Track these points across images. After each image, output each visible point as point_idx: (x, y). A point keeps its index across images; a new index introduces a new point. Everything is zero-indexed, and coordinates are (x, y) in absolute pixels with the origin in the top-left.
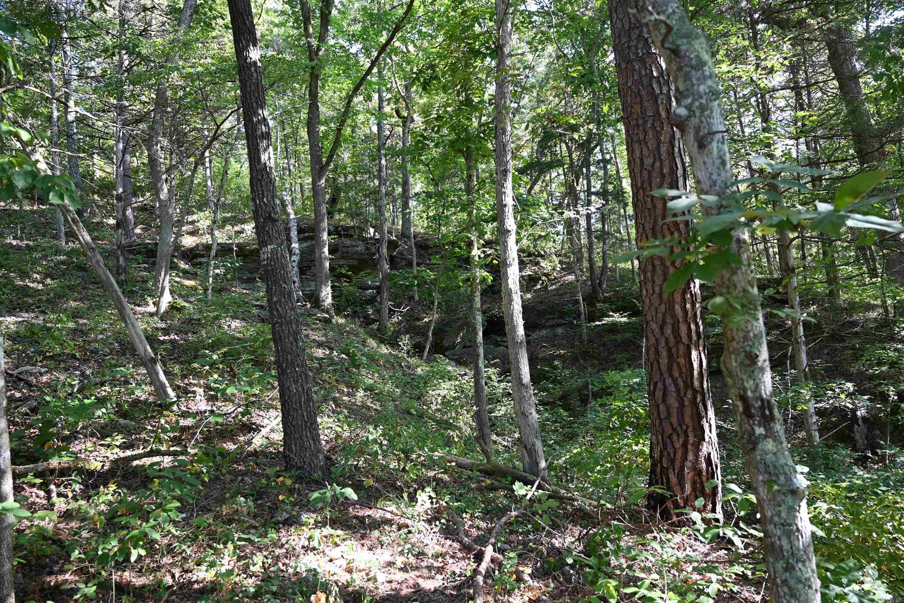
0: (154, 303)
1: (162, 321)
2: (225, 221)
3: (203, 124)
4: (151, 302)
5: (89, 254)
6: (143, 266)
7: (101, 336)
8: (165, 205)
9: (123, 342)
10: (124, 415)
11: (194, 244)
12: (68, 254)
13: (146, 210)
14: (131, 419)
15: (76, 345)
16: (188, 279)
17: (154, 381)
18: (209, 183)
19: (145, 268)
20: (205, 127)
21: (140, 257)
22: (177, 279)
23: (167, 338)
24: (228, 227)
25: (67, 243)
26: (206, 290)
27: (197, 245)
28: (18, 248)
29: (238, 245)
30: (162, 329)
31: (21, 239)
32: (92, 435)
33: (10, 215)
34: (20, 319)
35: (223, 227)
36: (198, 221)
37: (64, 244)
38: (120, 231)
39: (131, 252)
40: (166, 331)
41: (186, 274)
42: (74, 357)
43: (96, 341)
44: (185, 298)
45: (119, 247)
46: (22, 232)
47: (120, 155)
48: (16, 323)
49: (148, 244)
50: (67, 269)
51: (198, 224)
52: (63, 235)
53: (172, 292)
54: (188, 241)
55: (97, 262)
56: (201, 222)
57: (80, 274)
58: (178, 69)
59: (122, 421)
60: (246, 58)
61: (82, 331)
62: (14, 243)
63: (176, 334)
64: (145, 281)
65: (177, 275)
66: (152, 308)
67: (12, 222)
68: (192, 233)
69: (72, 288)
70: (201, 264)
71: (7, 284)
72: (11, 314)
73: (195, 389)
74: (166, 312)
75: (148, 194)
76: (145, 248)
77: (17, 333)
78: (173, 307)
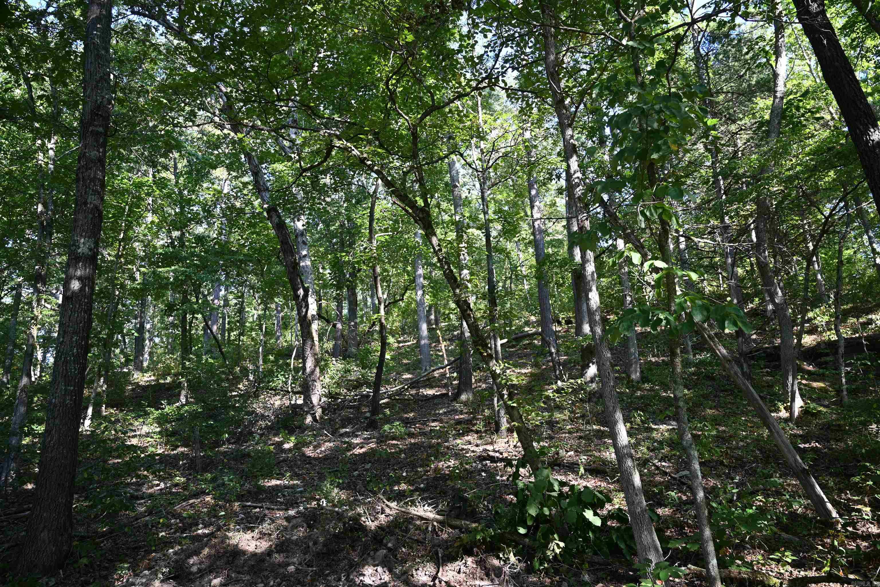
0: (785, 408)
1: (798, 427)
2: (846, 314)
3: (802, 221)
4: (782, 407)
5: (727, 366)
6: (765, 370)
7: (741, 443)
8: (782, 308)
9: (764, 450)
10: (785, 528)
11: (815, 343)
12: (696, 365)
13: (758, 315)
14: (793, 534)
15: (721, 452)
16: (815, 381)
17: (811, 494)
18: (819, 277)
19: (767, 372)
20: (805, 222)
21: (762, 363)
22: (804, 382)
23: (807, 446)
24: (852, 320)
25: (694, 355)
26: (839, 392)
27: (819, 344)
28: (657, 364)
29: (867, 338)
30: (801, 436)
31: (658, 357)
32: (760, 547)
33: (646, 337)
34: (671, 427)
35: (844, 321)
36: (815, 318)
37: (692, 357)
38: (740, 339)
39: (753, 358)
40: (805, 439)
41: (812, 376)
42: (722, 463)
43: (738, 448)
44: (818, 401)
45: (740, 354)
46: (658, 351)
47: (730, 269)
48: (668, 430)
49: (767, 348)
50: (698, 379)
51: (816, 322)
52: (690, 348)
53: (802, 396)
54: (808, 340)
55: (736, 373)
56: (818, 318)
57: (710, 383)
58: (776, 177)
59: (784, 535)
60: (867, 141)
61: (723, 438)
62: (653, 360)
63: (817, 441)
64: (770, 386)
65: (803, 378)
66: (784, 414)
67: (649, 343)
68: (811, 332)
69: (705, 397)
70: (826, 363)
71: (655, 396)
72: (663, 423)
73: (859, 507)
74: (799, 417)
75: (757, 299)
76: (764, 352)
77: (671, 439)
78: (806, 412)
